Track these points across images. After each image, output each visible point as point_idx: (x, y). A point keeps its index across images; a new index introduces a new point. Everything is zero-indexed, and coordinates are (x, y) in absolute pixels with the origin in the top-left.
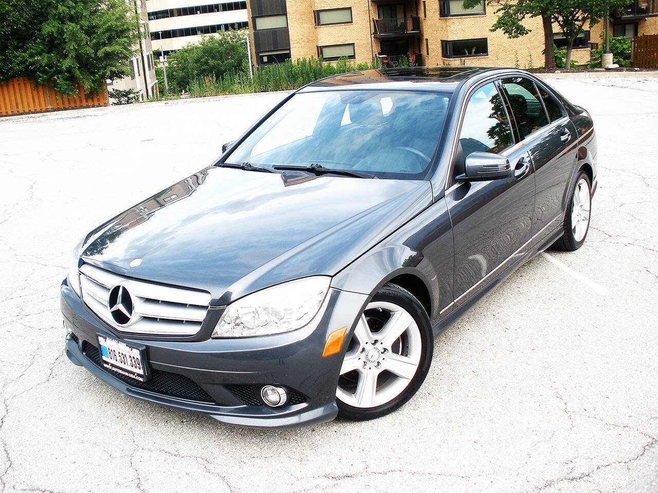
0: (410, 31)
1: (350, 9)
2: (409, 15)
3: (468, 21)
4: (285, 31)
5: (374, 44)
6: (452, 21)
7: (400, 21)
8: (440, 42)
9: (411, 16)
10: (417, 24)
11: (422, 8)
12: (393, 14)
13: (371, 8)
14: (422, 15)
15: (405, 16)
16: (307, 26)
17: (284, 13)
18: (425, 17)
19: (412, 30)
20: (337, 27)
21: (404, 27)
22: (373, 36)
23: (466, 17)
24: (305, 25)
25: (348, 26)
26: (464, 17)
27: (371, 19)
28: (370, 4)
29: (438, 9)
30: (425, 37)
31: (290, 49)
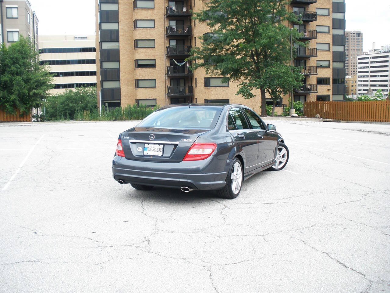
0: (187, 93)
1: (155, 80)
2: (186, 85)
3: (220, 90)
4: (119, 89)
5: (167, 100)
6: (211, 89)
7: (182, 88)
8: (204, 100)
9: (188, 85)
10: (191, 90)
11: (195, 81)
12: (178, 84)
13: (167, 80)
14: (194, 85)
15: (185, 85)
16: (131, 87)
17: (119, 80)
18: (196, 86)
19: (188, 93)
20: (148, 90)
21: (184, 91)
22: (167, 95)
23: (218, 87)
24: (130, 87)
25: (153, 89)
26: (217, 87)
27: (166, 86)
28: (166, 78)
29: (204, 83)
30: (196, 97)
31: (120, 100)
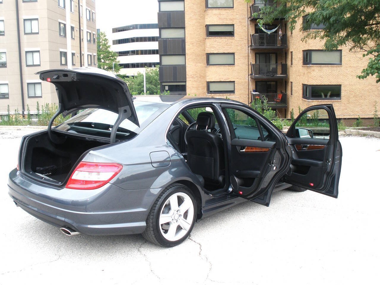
0: (279, 75)
1: (233, 54)
2: (279, 62)
3: (326, 69)
4: (184, 67)
5: (250, 83)
6: (313, 68)
7: (273, 66)
8: (302, 85)
9: (281, 63)
10: (285, 69)
11: (290, 57)
12: (267, 60)
13: (250, 55)
14: (289, 63)
15: (276, 62)
16: (201, 65)
17: (184, 54)
18: (292, 64)
19: (281, 74)
20: (222, 68)
21: (275, 71)
22: (250, 76)
23: (324, 66)
24: (199, 65)
25: (230, 68)
26: (323, 66)
27: (250, 63)
28: (249, 51)
29: (302, 58)
30: (291, 80)
31: (186, 82)
